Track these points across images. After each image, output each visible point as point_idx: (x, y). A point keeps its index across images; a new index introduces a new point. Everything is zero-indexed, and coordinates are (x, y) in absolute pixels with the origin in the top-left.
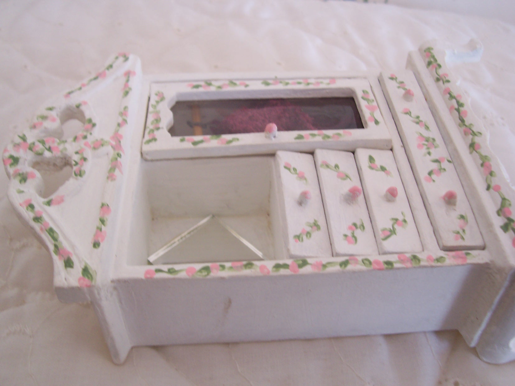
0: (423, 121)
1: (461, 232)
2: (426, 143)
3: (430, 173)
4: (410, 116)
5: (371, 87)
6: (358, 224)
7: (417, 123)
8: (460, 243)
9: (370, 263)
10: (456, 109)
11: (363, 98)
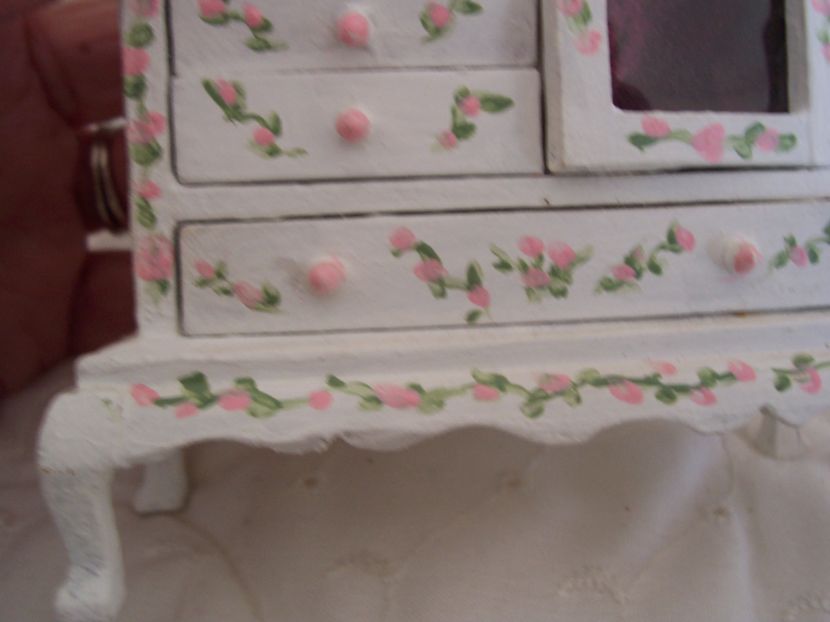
0: (639, 283)
1: (224, 284)
2: (547, 265)
3: (425, 250)
4: (662, 247)
5: (810, 168)
6: (270, 37)
7: (630, 261)
8: (190, 274)
9: (139, 45)
10: (657, 376)
11: (758, 127)
